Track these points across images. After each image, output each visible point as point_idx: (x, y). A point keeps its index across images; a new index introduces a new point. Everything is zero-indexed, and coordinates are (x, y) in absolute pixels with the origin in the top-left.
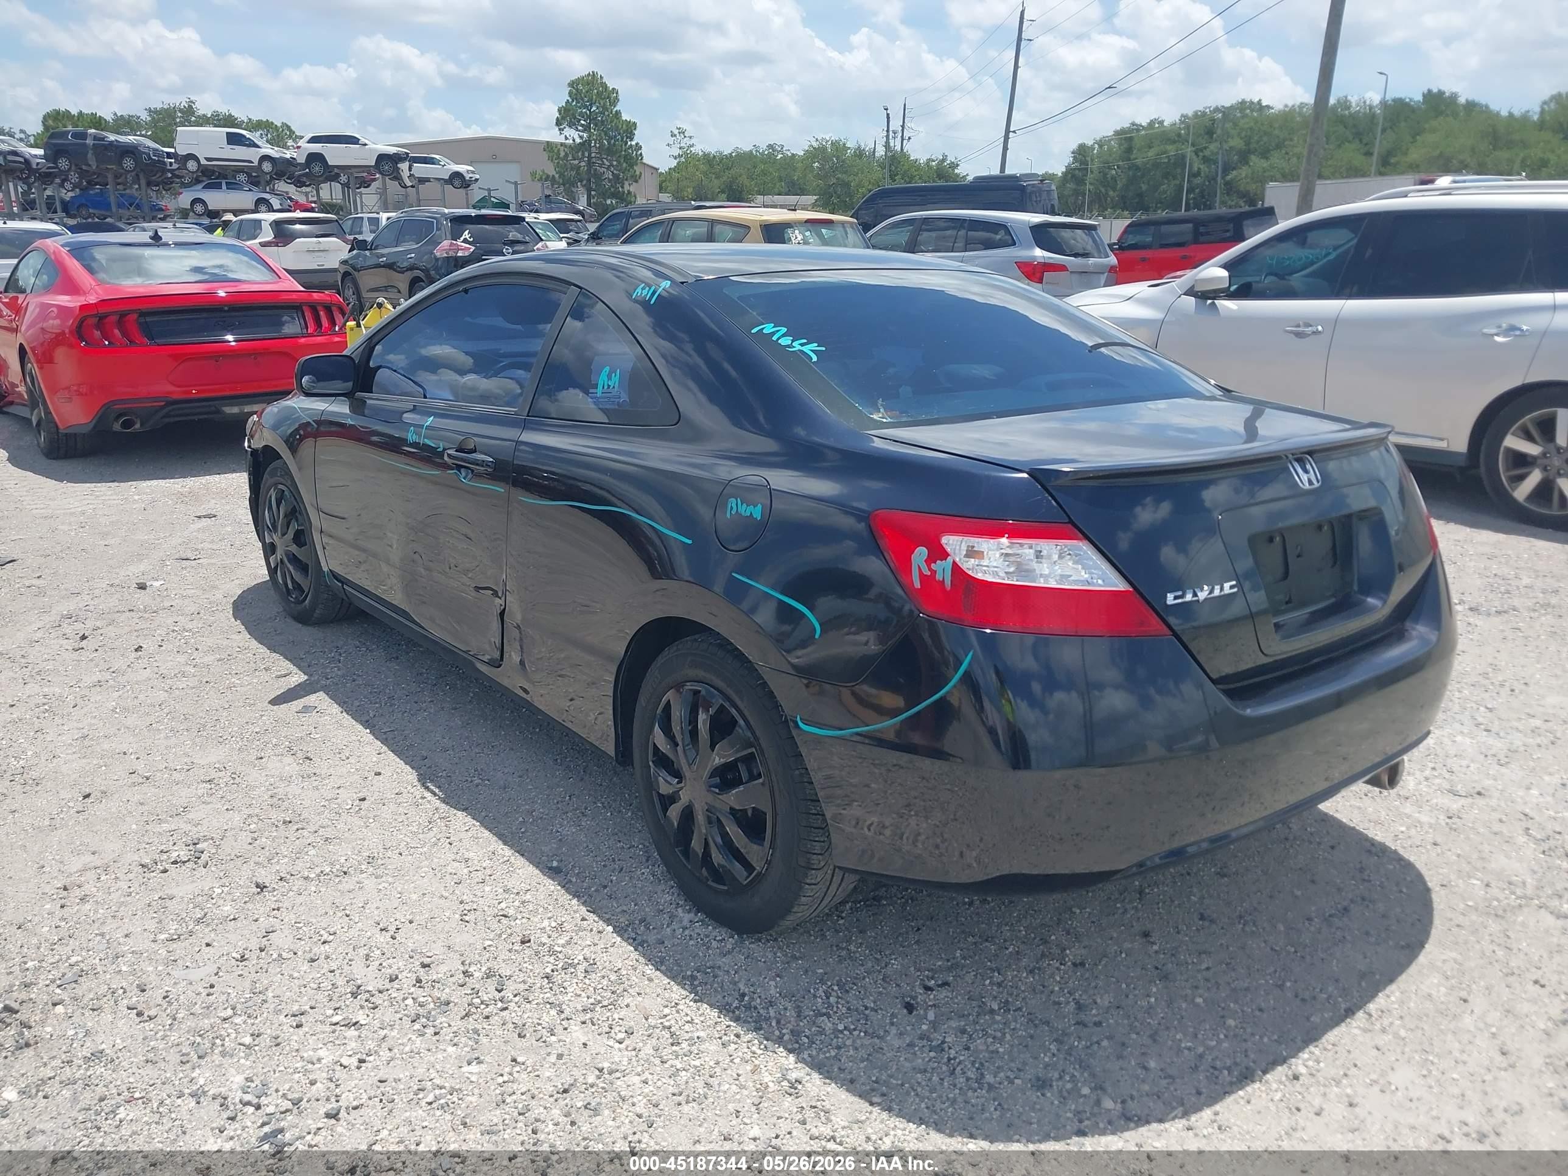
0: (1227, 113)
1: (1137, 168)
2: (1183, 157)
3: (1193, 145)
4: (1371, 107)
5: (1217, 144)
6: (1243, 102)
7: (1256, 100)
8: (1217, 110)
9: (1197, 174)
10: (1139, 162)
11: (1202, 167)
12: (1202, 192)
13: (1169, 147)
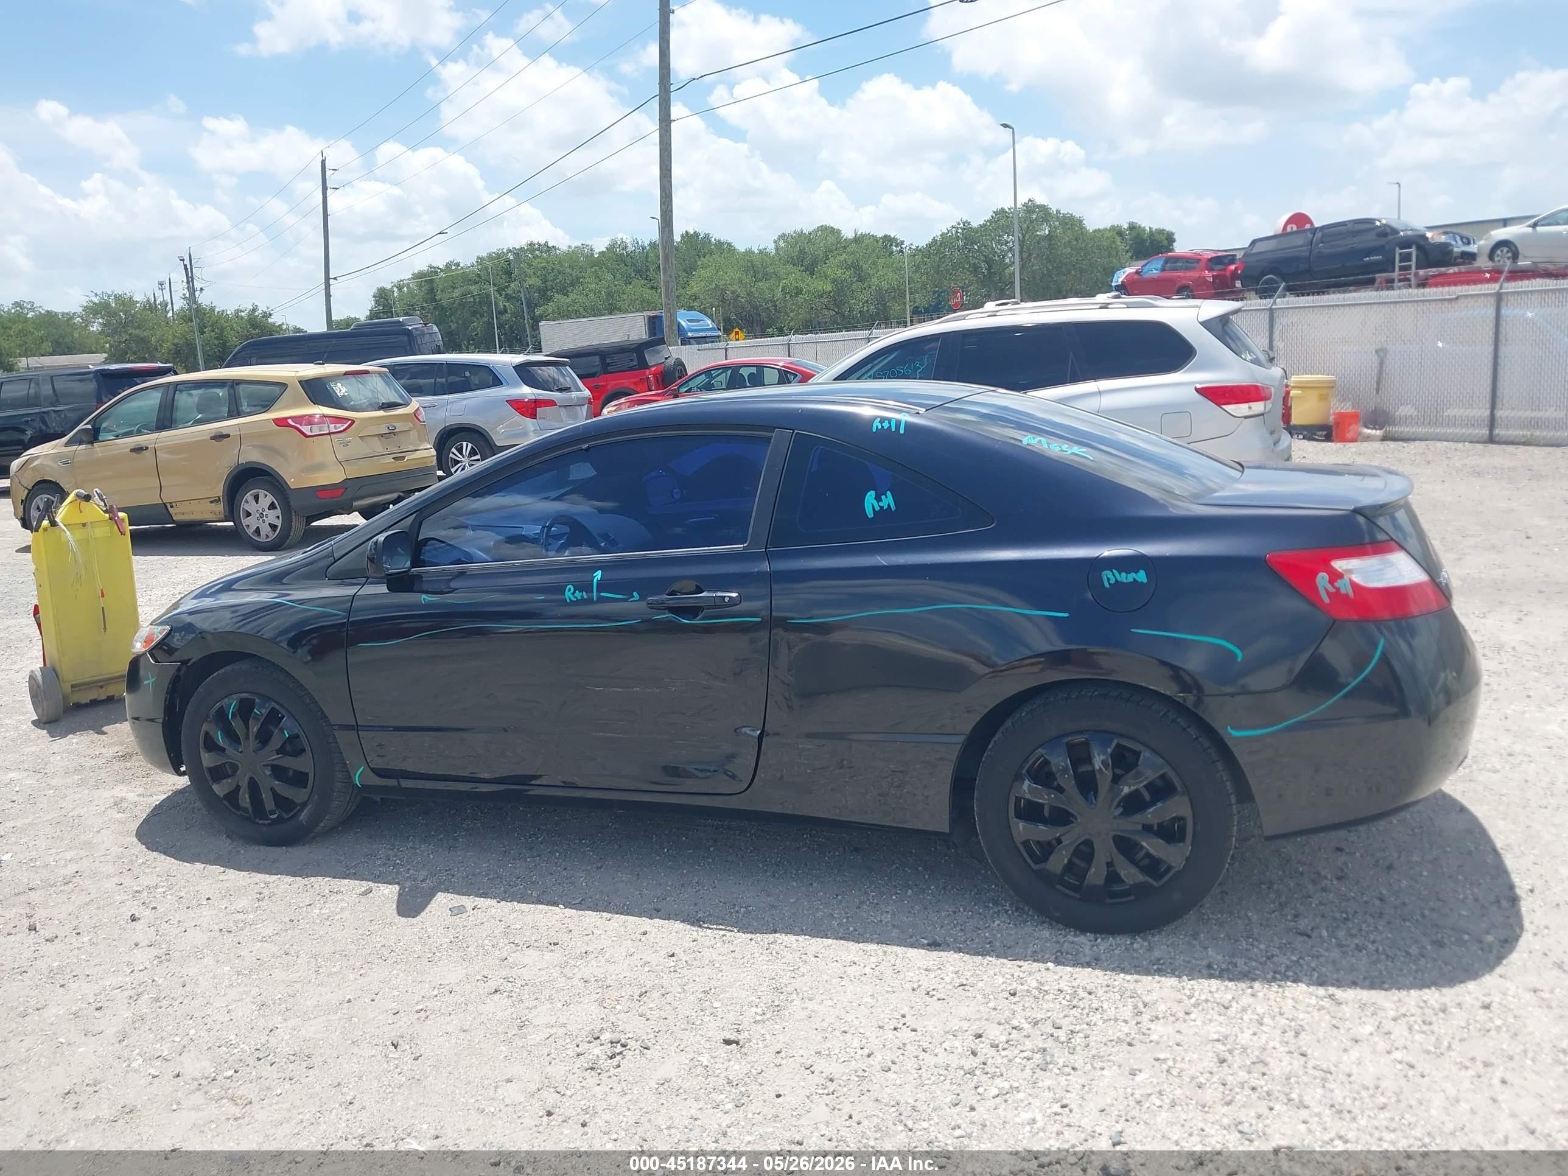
0: (518, 253)
1: (443, 308)
2: (488, 296)
3: (494, 285)
4: (644, 248)
5: (517, 283)
6: (531, 244)
7: (543, 242)
8: (509, 251)
9: (505, 310)
10: (445, 302)
11: (507, 304)
12: (511, 327)
13: (472, 288)
